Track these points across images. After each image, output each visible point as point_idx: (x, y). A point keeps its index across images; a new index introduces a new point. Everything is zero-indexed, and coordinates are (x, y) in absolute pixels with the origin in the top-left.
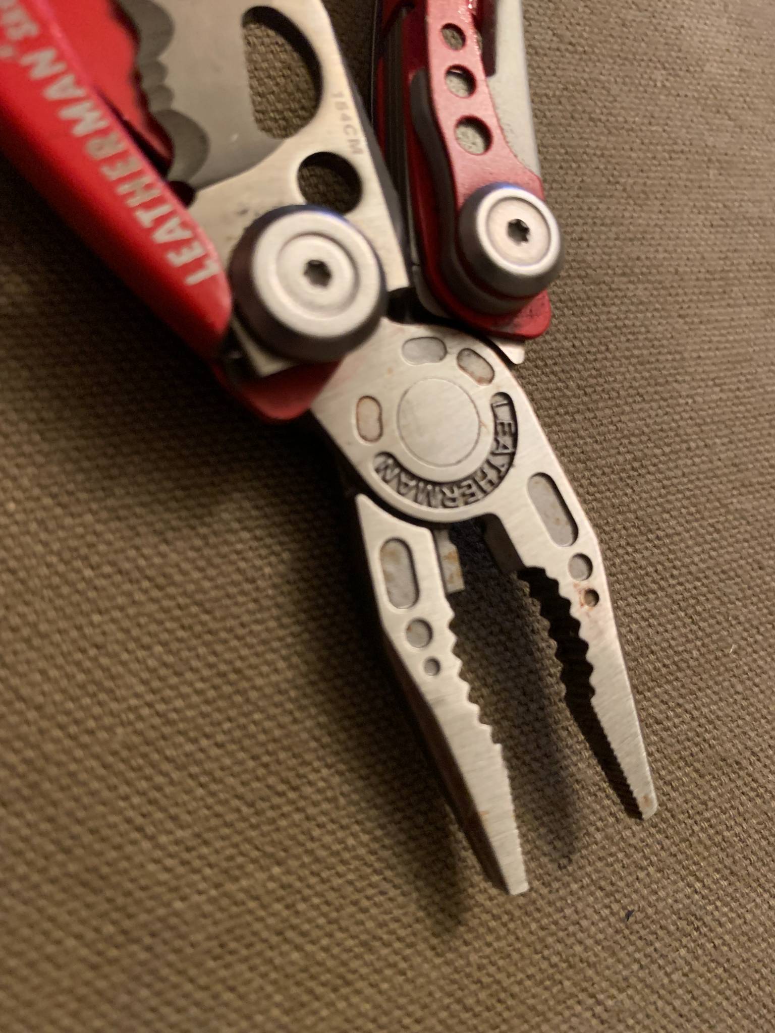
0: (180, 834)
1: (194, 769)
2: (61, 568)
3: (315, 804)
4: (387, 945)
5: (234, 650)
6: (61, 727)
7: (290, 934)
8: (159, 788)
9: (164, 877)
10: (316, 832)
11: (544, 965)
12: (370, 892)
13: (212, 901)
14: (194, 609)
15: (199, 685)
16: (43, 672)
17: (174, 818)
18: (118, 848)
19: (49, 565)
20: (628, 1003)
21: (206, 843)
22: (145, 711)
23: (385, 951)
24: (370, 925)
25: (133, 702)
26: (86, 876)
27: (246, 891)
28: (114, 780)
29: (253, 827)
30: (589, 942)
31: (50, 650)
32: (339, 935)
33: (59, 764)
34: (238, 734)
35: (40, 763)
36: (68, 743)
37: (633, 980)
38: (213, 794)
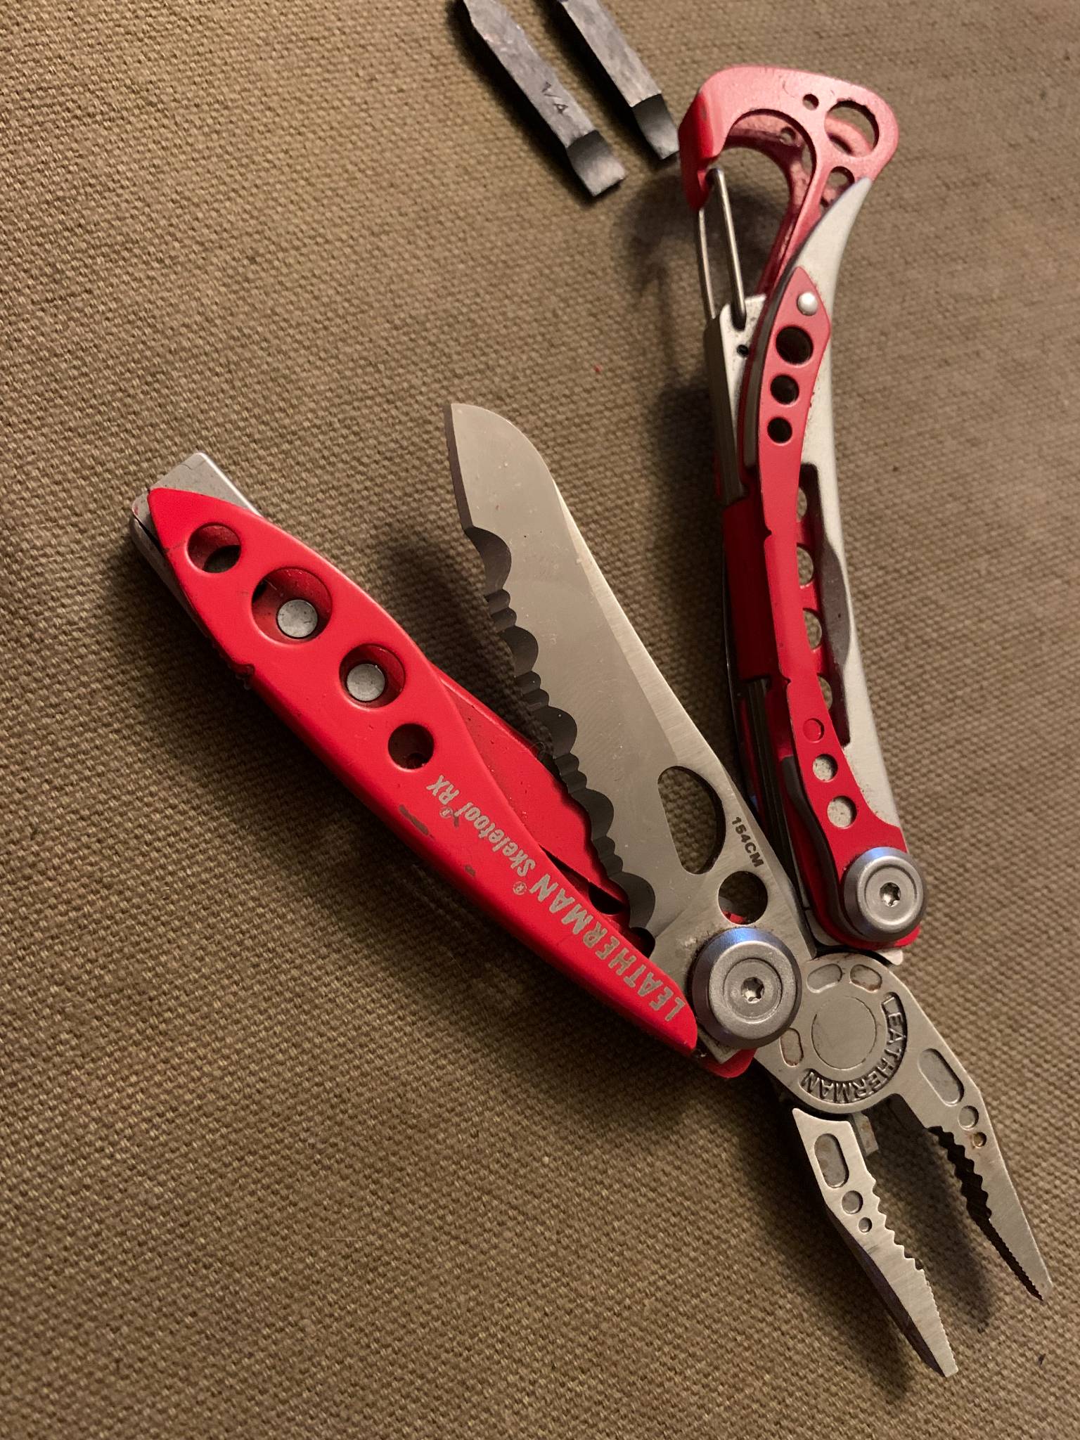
0: (698, 1366)
1: (700, 1316)
2: (587, 1194)
3: (787, 1322)
4: (854, 1417)
5: (712, 1222)
6: (610, 1309)
7: (785, 1423)
8: (680, 1337)
9: (694, 1399)
10: (791, 1343)
11: (977, 1411)
12: (836, 1379)
13: (727, 1409)
14: (679, 1199)
15: (692, 1254)
16: (590, 1273)
17: (693, 1355)
18: (661, 1385)
19: (579, 1195)
20: (1048, 1428)
21: (717, 1368)
22: (661, 1283)
23: (853, 1422)
24: (839, 1404)
25: (652, 1278)
26: (643, 1410)
27: (749, 1397)
28: (649, 1338)
29: (746, 1349)
30: (1011, 1387)
31: (590, 1256)
32: (819, 1416)
33: (613, 1336)
34: (725, 1284)
35: (601, 1338)
36: (615, 1319)
37: (1051, 1409)
38: (715, 1332)
